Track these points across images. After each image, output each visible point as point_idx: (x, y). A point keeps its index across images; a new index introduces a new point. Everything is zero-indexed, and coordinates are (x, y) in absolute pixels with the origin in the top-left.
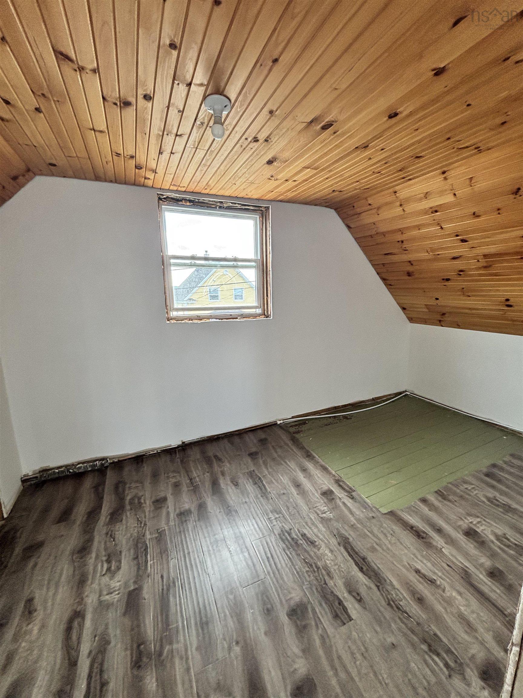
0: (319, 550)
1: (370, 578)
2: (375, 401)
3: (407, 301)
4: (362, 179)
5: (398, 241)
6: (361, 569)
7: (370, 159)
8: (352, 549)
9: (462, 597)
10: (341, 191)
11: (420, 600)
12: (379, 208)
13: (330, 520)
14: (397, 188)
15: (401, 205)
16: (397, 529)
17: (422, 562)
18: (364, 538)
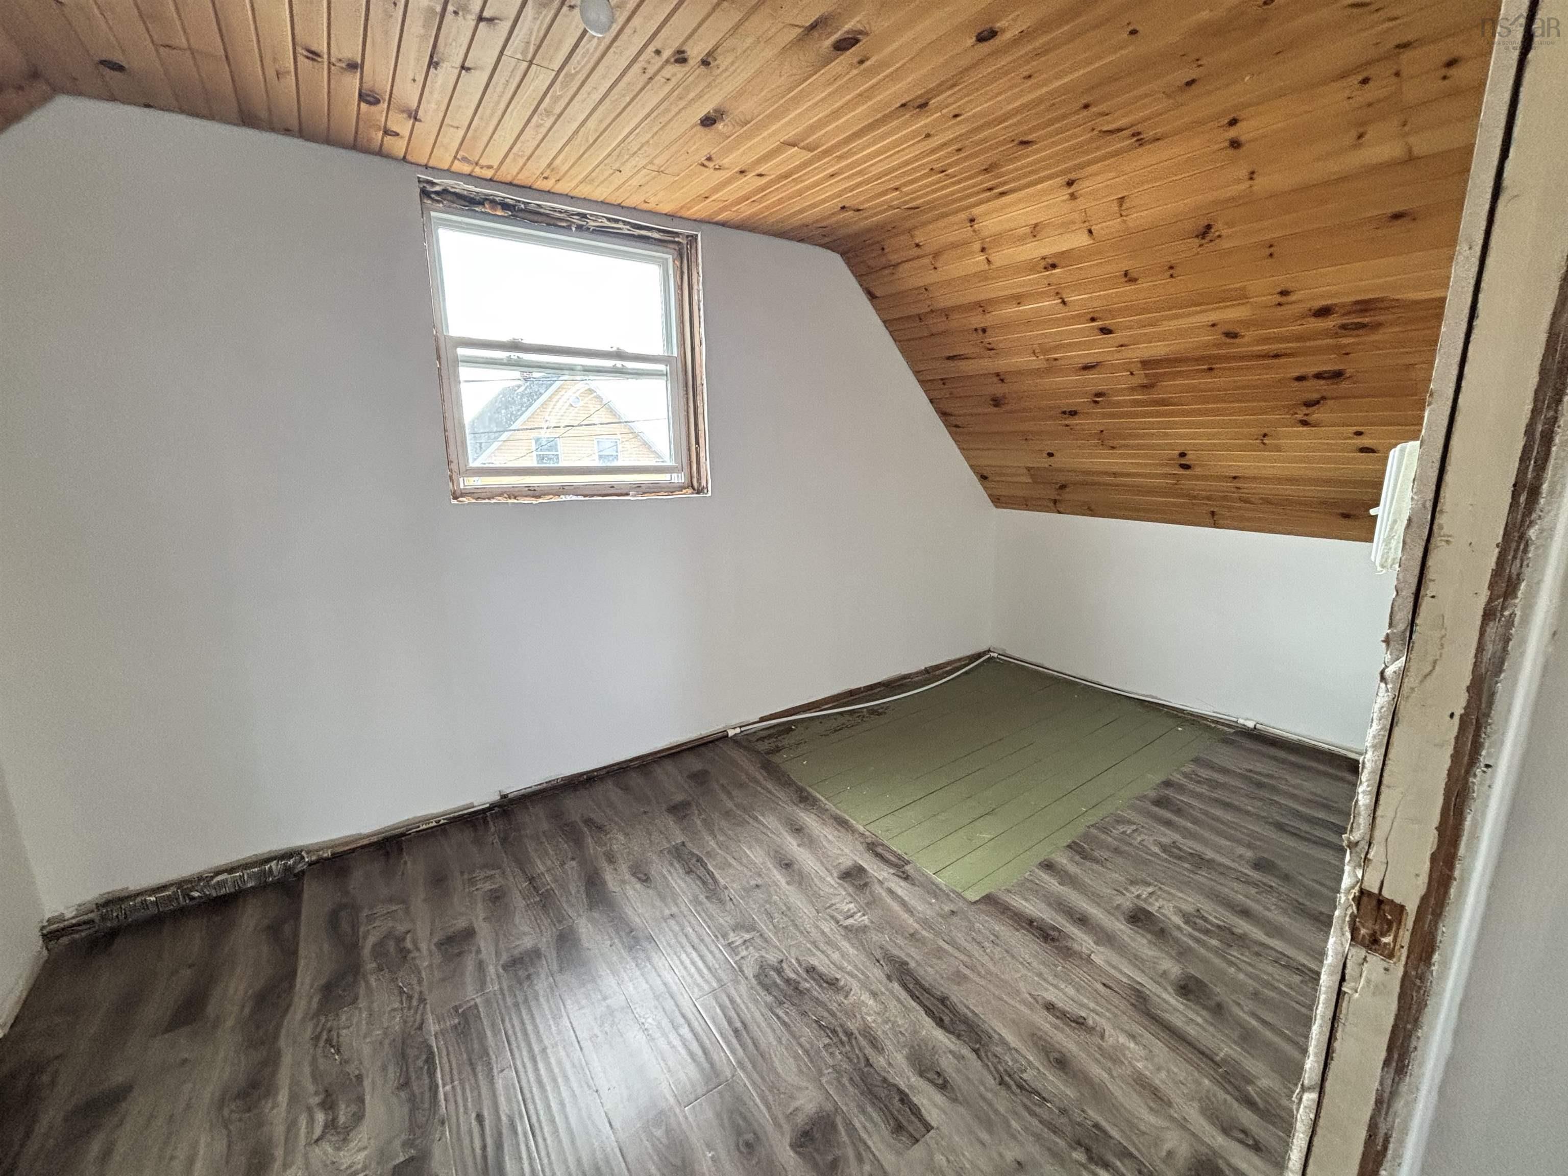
0: (846, 997)
1: (959, 1037)
2: (930, 673)
3: (990, 459)
4: (905, 184)
5: (976, 330)
6: (940, 1023)
7: (928, 136)
8: (917, 982)
9: (1137, 1044)
10: (858, 210)
11: (1061, 1063)
12: (936, 255)
13: (864, 929)
14: (976, 211)
15: (983, 250)
16: (1003, 929)
17: (1056, 987)
18: (940, 958)
